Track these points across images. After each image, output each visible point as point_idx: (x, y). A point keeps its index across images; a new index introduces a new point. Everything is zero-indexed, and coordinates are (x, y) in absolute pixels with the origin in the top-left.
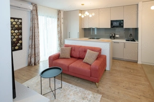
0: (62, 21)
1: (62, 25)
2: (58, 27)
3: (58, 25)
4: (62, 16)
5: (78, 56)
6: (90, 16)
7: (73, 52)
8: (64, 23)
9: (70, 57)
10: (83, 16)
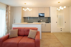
0: (9, 12)
1: (9, 15)
2: (6, 16)
3: (6, 15)
4: (9, 9)
5: (23, 34)
6: (30, 10)
7: (19, 32)
8: (11, 14)
9: (17, 36)
10: (25, 10)
